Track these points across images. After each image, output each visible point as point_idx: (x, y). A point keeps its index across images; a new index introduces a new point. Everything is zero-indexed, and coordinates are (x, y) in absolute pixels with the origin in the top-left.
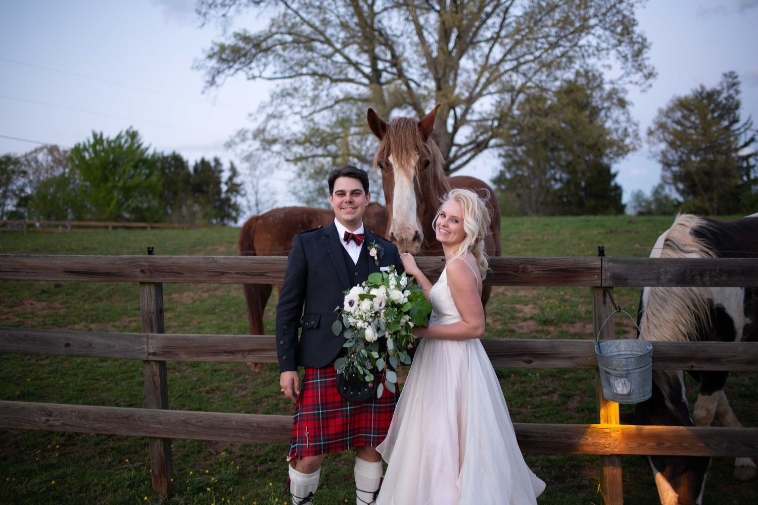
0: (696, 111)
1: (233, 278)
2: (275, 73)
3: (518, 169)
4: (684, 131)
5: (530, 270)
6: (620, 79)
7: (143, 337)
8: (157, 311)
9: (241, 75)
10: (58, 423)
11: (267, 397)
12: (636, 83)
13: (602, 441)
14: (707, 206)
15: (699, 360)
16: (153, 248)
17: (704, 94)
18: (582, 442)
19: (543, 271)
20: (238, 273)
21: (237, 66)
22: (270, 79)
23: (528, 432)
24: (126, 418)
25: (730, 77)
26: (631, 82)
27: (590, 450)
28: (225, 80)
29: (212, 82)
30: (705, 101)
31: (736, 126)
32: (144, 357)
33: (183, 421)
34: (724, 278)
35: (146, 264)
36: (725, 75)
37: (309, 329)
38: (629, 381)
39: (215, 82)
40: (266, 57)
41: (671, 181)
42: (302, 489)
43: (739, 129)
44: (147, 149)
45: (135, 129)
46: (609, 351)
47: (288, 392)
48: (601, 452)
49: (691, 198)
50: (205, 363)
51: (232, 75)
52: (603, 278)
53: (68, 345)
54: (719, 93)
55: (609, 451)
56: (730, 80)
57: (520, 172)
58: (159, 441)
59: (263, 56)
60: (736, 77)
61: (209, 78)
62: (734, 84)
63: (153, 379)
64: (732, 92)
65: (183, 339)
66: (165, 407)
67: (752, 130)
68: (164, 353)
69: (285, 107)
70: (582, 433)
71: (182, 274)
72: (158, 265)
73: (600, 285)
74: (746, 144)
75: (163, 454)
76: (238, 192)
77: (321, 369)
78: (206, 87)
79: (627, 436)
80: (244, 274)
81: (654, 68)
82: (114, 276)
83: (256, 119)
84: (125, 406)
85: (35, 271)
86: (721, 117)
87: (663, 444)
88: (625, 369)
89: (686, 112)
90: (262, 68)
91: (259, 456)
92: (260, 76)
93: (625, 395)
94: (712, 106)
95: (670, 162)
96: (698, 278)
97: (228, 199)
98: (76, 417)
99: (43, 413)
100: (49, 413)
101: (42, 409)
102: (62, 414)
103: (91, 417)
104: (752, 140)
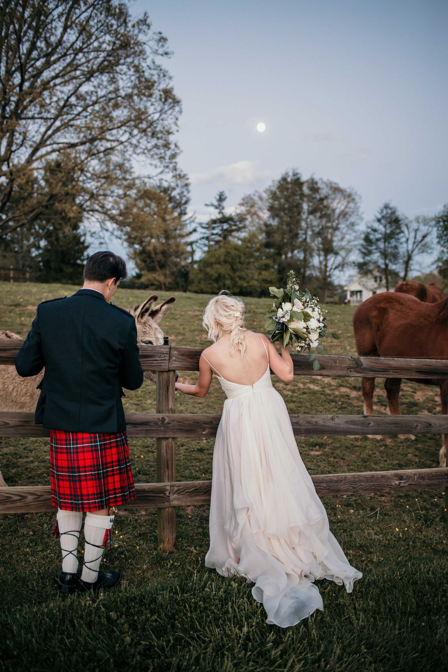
0: (155, 201)
6: (157, 175)
14: (162, 279)
17: (163, 189)
25: (183, 177)
30: (162, 194)
31: (184, 218)
41: (132, 257)
43: (185, 221)
54: (174, 188)
60: (188, 179)
64: (184, 189)
67: (195, 223)
74: (191, 233)
81: (182, 171)
86: (174, 208)
89: (148, 201)
94: (167, 199)
95: (133, 241)
98: (417, 478)
99: (397, 478)
100: (400, 477)
101: (396, 475)
102: (408, 477)
103: (426, 477)
104: (195, 230)
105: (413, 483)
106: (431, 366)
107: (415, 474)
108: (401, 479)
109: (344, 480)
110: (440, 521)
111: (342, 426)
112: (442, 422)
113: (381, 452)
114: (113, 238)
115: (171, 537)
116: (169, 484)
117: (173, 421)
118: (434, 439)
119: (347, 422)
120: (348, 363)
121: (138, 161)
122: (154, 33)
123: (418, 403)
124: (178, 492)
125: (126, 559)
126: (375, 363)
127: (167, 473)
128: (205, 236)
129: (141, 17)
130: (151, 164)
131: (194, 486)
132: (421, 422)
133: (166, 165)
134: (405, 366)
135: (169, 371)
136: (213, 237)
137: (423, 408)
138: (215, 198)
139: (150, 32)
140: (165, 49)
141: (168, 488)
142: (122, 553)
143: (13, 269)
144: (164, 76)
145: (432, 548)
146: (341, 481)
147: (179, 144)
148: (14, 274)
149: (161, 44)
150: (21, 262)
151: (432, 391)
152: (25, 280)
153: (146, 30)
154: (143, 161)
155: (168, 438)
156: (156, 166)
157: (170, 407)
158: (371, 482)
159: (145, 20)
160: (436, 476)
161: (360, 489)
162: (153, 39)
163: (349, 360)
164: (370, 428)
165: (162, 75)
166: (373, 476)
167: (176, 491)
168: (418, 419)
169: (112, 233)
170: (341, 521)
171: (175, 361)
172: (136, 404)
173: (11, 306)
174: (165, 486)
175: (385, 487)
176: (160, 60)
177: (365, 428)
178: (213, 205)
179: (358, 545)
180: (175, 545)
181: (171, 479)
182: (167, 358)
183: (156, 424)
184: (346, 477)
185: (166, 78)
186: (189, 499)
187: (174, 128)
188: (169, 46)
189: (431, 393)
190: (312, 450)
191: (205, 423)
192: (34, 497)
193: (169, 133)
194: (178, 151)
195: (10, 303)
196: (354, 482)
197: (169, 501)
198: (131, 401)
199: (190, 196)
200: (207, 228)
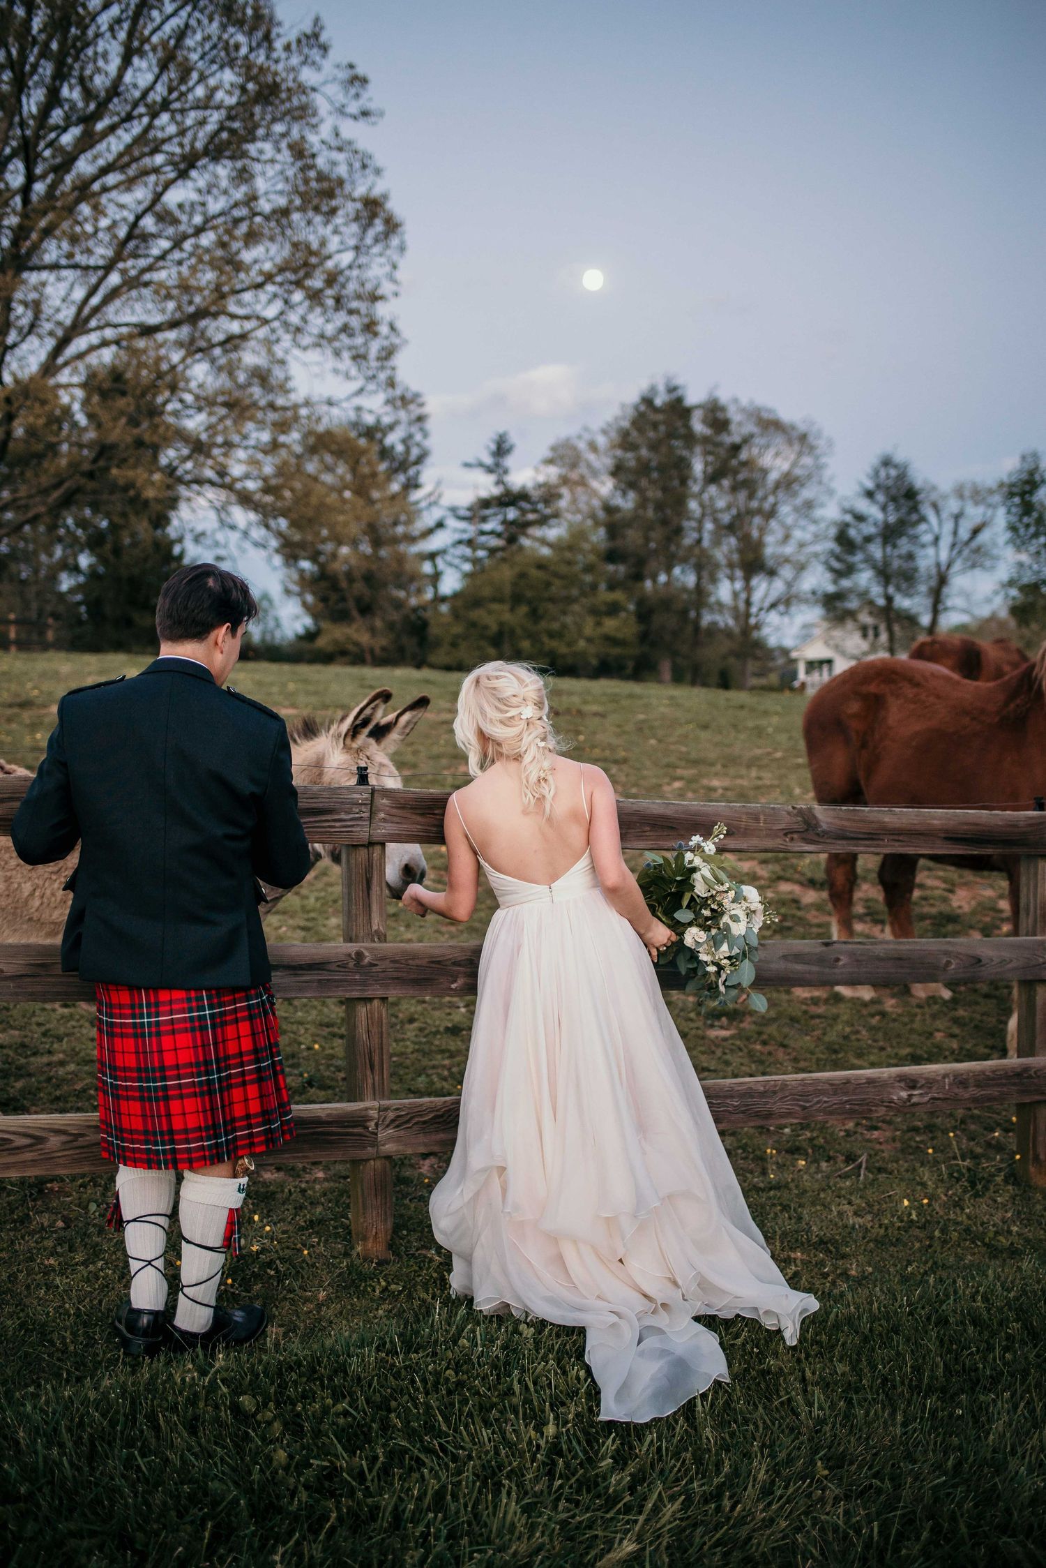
0: (345, 457)
6: (348, 399)
14: (364, 638)
17: (363, 430)
30: (361, 440)
31: (416, 495)
41: (295, 590)
43: (417, 503)
54: (387, 428)
56: (411, 407)
60: (422, 405)
64: (414, 429)
67: (441, 507)
74: (429, 532)
86: (389, 474)
89: (329, 459)
95: (297, 552)
98: (950, 1085)
99: (902, 1084)
100: (911, 1083)
101: (902, 1078)
102: (930, 1083)
103: (971, 1081)
104: (440, 525)
105: (941, 1096)
106: (977, 825)
107: (945, 1076)
108: (913, 1088)
109: (782, 1089)
110: (1006, 1181)
111: (774, 966)
112: (1006, 954)
113: (871, 1029)
114: (247, 545)
115: (381, 1227)
116: (376, 1104)
117: (381, 959)
118: (995, 997)
119: (785, 957)
120: (785, 822)
121: (305, 364)
122: (338, 66)
123: (958, 916)
124: (397, 1123)
125: (280, 1278)
126: (848, 820)
127: (370, 1081)
128: (466, 536)
129: (307, 27)
130: (336, 371)
131: (431, 1110)
132: (957, 955)
133: (370, 373)
134: (917, 827)
135: (370, 844)
136: (483, 539)
137: (971, 927)
138: (488, 447)
139: (327, 65)
140: (363, 103)
141: (374, 1113)
142: (270, 1264)
143: (16, 622)
144: (364, 166)
145: (985, 1244)
146: (775, 1092)
147: (399, 325)
148: (17, 633)
149: (353, 91)
150: (34, 606)
151: (992, 887)
152: (45, 647)
153: (318, 58)
154: (318, 364)
155: (370, 1000)
156: (348, 377)
157: (375, 927)
158: (845, 1094)
159: (316, 36)
160: (993, 1079)
161: (818, 1110)
162: (335, 79)
163: (789, 813)
164: (836, 971)
165: (357, 165)
166: (848, 1081)
167: (393, 1121)
168: (951, 949)
169: (246, 534)
170: (777, 1187)
171: (384, 820)
172: (303, 929)
173: (10, 706)
174: (367, 1109)
175: (877, 1105)
176: (350, 130)
177: (827, 970)
178: (481, 465)
179: (815, 1239)
180: (391, 1246)
181: (379, 1092)
182: (366, 815)
183: (343, 966)
184: (784, 1085)
185: (368, 171)
186: (422, 1138)
187: (386, 288)
188: (373, 97)
189: (989, 893)
190: (712, 1026)
191: (455, 963)
192: (64, 1138)
193: (374, 298)
194: (396, 341)
195: (9, 700)
196: (804, 1095)
197: (375, 1144)
198: (291, 922)
199: (428, 443)
200: (468, 519)
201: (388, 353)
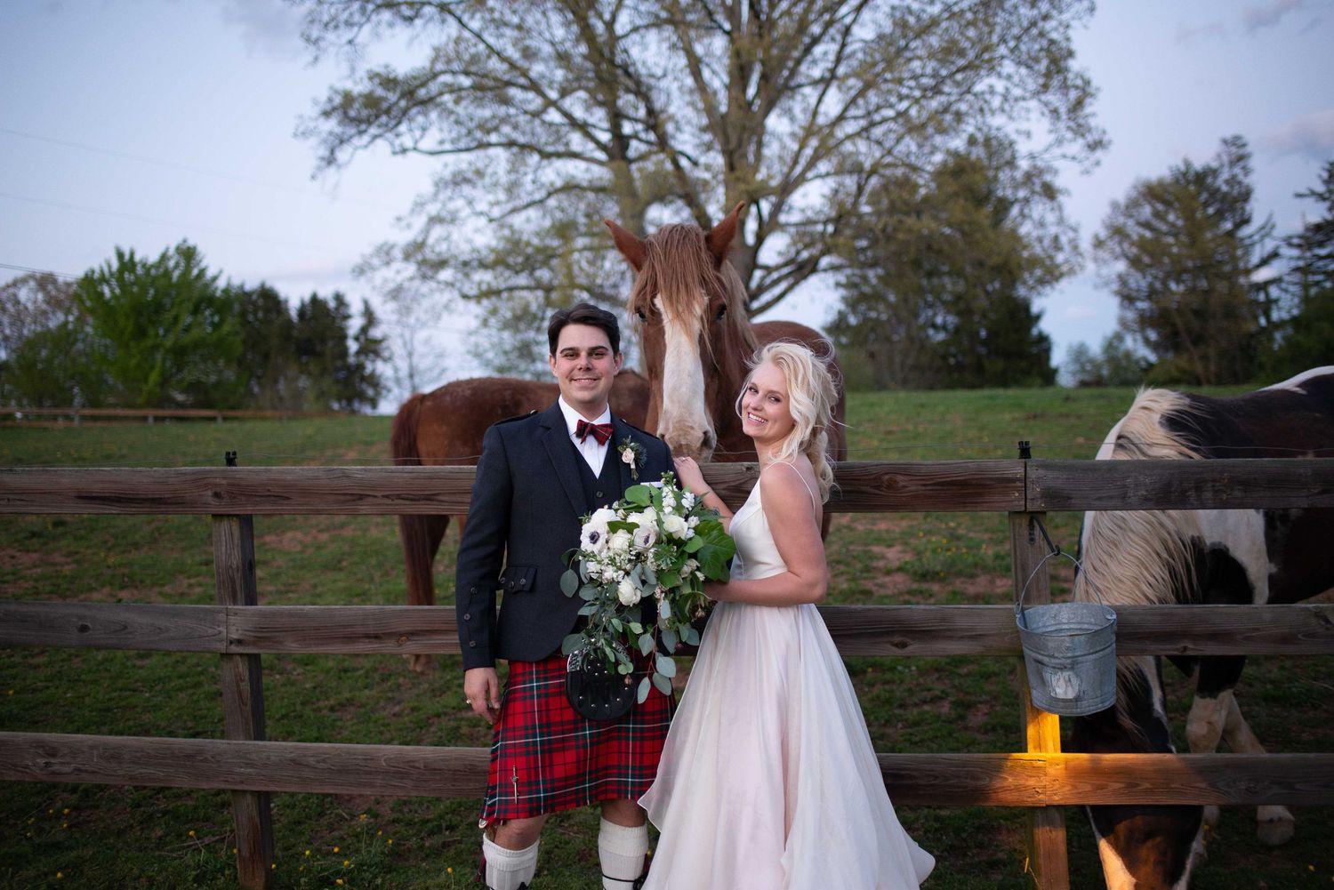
0: (1177, 205)
1: (379, 504)
2: (442, 142)
3: (870, 309)
4: (1157, 240)
5: (902, 484)
6: (1046, 150)
7: (219, 612)
8: (244, 565)
9: (382, 146)
10: (66, 769)
11: (438, 716)
12: (1074, 158)
13: (1032, 782)
14: (1199, 368)
15: (1196, 637)
16: (235, 453)
17: (1191, 176)
18: (997, 784)
19: (925, 485)
20: (387, 497)
21: (373, 130)
22: (432, 153)
23: (904, 769)
24: (190, 757)
25: (1234, 144)
26: (1064, 156)
27: (1010, 798)
28: (352, 155)
29: (330, 160)
30: (1192, 188)
31: (1245, 231)
32: (222, 647)
33: (293, 760)
34: (1238, 494)
35: (224, 482)
36: (1225, 142)
37: (516, 593)
38: (1077, 676)
39: (335, 160)
40: (425, 114)
41: (1135, 327)
42: (508, 876)
43: (1251, 237)
44: (215, 279)
45: (191, 243)
46: (1040, 624)
47: (479, 704)
48: (1029, 801)
49: (1170, 356)
50: (327, 656)
51: (366, 147)
52: (1029, 496)
53: (84, 629)
54: (1213, 172)
55: (1043, 799)
56: (1234, 150)
57: (873, 315)
58: (249, 797)
59: (419, 113)
60: (1244, 145)
61: (323, 151)
62: (1241, 158)
63: (238, 686)
64: (1237, 170)
65: (291, 615)
66: (260, 736)
67: (1274, 239)
68: (258, 641)
69: (459, 203)
70: (996, 769)
71: (288, 498)
72: (242, 483)
73: (1023, 509)
74: (1264, 262)
75: (257, 820)
76: (377, 354)
77: (538, 663)
78: (319, 169)
79: (1075, 774)
80: (399, 497)
82: (166, 503)
83: (409, 226)
84: (185, 737)
85: (23, 497)
86: (1220, 215)
87: (1138, 785)
88: (1070, 655)
89: (1160, 207)
90: (418, 133)
91: (428, 821)
92: (415, 149)
93: (1070, 700)
94: (1204, 196)
95: (1134, 294)
96: (1192, 493)
97: (361, 367)
99: (40, 751)
100: (54, 751)
101: (38, 744)
102: (73, 752)
104: (1275, 255)
105: (87, 768)
107: (92, 747)
108: (53, 755)
128: (1301, 263)
136: (1321, 263)
138: (1320, 176)
178: (1313, 193)
199: (1250, 180)
200: (1299, 246)
201: (1079, 104)
